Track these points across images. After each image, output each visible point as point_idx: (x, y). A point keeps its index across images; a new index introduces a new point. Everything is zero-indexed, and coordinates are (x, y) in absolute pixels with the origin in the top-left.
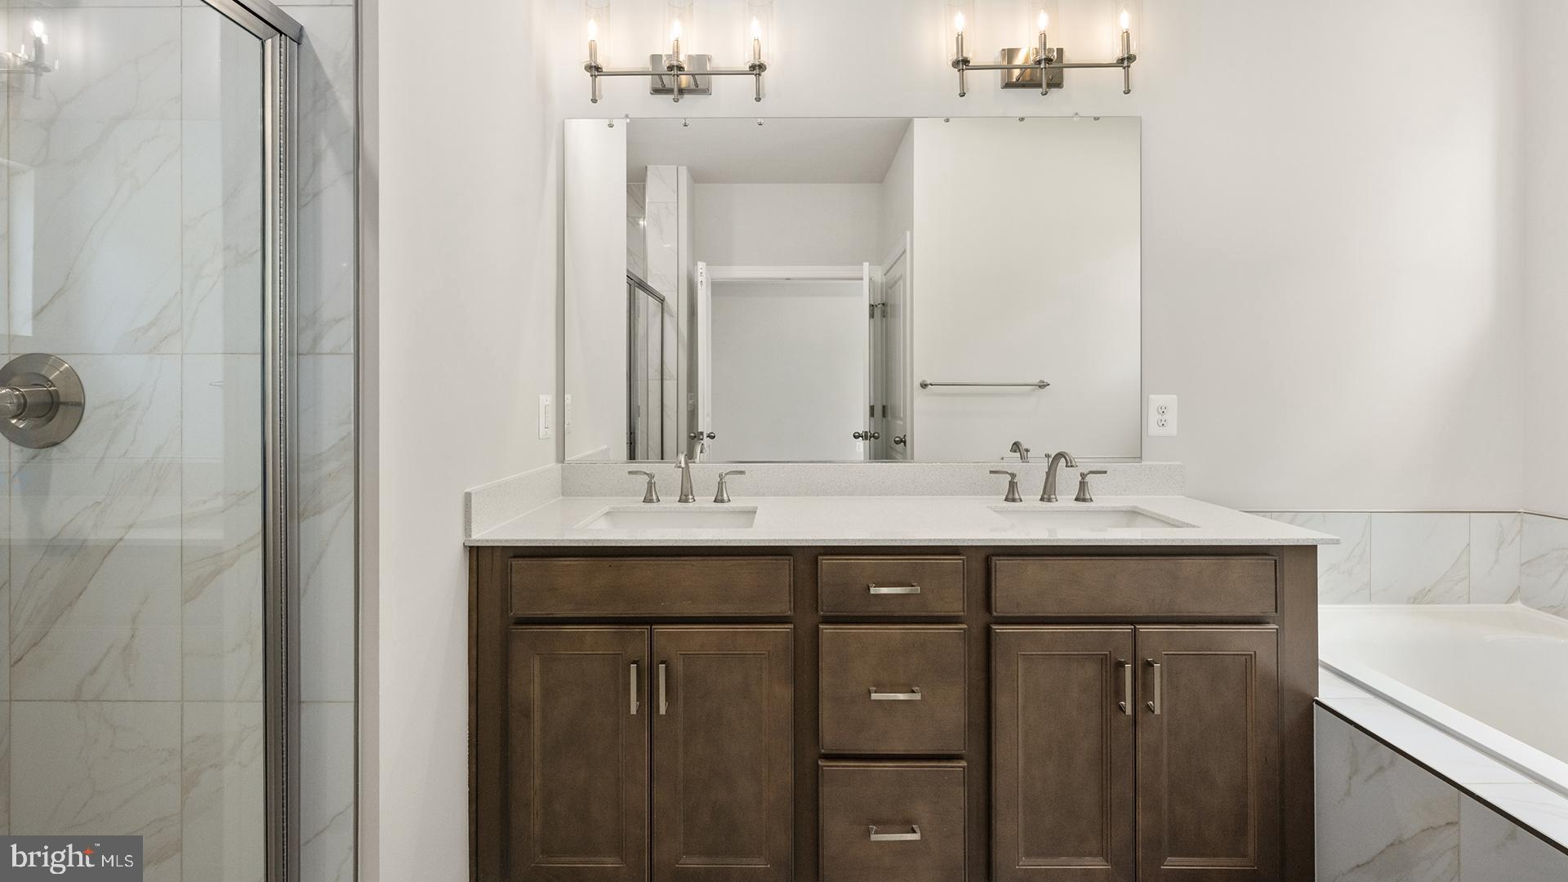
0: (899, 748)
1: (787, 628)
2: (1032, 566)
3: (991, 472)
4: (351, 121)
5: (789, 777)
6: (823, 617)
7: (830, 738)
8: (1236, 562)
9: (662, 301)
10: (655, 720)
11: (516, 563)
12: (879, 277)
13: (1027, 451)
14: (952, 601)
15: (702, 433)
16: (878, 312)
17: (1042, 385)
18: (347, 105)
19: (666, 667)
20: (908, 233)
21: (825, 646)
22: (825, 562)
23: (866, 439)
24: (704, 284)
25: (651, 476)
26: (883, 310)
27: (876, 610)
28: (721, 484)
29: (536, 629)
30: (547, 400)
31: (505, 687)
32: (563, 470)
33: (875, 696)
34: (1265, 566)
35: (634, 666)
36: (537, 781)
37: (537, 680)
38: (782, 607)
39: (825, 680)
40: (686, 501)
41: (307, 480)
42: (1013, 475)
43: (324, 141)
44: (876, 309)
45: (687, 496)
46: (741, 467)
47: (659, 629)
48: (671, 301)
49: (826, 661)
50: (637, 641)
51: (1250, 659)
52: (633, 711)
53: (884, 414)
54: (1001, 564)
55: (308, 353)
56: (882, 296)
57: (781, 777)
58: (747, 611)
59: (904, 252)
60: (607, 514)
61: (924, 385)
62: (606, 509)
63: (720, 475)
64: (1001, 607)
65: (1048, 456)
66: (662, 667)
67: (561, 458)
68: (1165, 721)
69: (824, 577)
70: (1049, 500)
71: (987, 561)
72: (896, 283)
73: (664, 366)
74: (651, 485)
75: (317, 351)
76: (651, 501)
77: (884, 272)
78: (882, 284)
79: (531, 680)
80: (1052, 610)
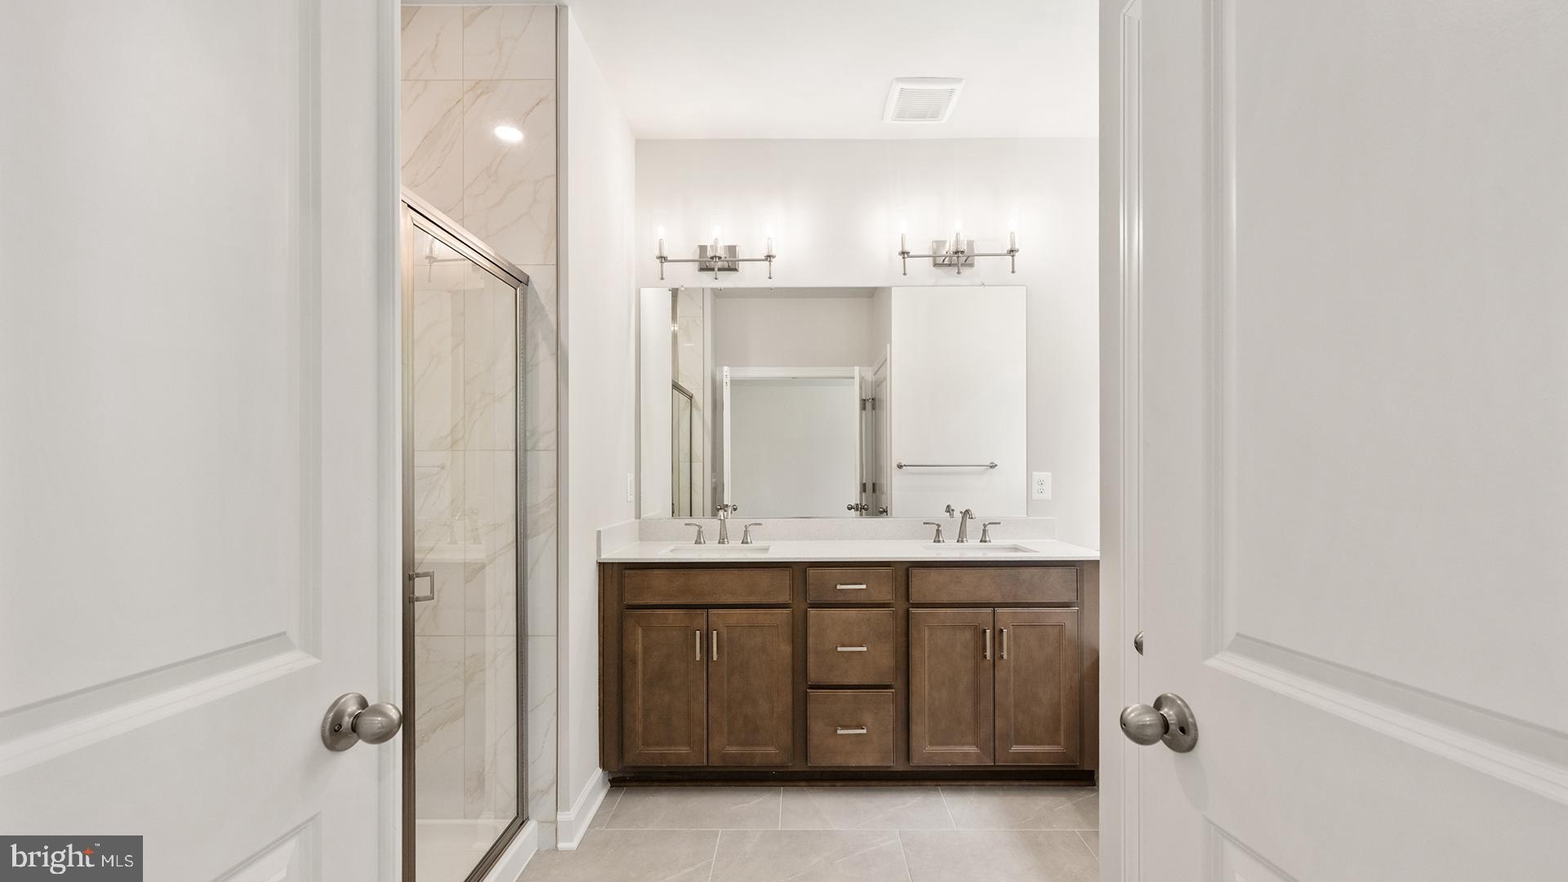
0: (855, 681)
1: (787, 611)
2: (933, 574)
3: (924, 523)
4: (555, 327)
5: (789, 699)
6: (810, 604)
7: (814, 676)
8: (1054, 571)
9: (691, 398)
10: (710, 664)
11: (627, 572)
12: (869, 376)
13: (953, 510)
14: (884, 594)
15: (727, 506)
16: (869, 405)
17: (993, 466)
18: (552, 318)
19: (717, 633)
20: (888, 346)
21: (811, 621)
22: (811, 572)
23: (857, 510)
24: (729, 384)
25: (700, 527)
26: (872, 404)
27: (841, 599)
28: (746, 532)
29: (638, 612)
30: (631, 477)
31: (621, 643)
32: (640, 523)
33: (839, 649)
34: (1070, 573)
35: (698, 632)
36: (640, 702)
37: (640, 641)
38: (784, 598)
39: (811, 640)
40: (723, 543)
41: (530, 517)
42: (939, 525)
43: (540, 336)
44: (867, 403)
45: (723, 539)
46: (758, 521)
47: (712, 611)
48: (698, 398)
49: (812, 630)
50: (700, 618)
51: (1061, 627)
52: (698, 659)
53: (874, 490)
54: (915, 572)
55: (531, 450)
56: (870, 394)
57: (784, 701)
58: (765, 600)
59: (886, 360)
60: (672, 550)
61: (900, 467)
62: (672, 547)
63: (746, 526)
64: (914, 598)
65: (961, 512)
66: (715, 632)
67: (638, 516)
68: (1012, 665)
69: (810, 580)
70: (962, 541)
71: (907, 570)
72: (881, 382)
73: (693, 451)
74: (699, 532)
75: (537, 449)
76: (700, 543)
77: (874, 372)
78: (872, 382)
79: (637, 641)
80: (945, 599)
